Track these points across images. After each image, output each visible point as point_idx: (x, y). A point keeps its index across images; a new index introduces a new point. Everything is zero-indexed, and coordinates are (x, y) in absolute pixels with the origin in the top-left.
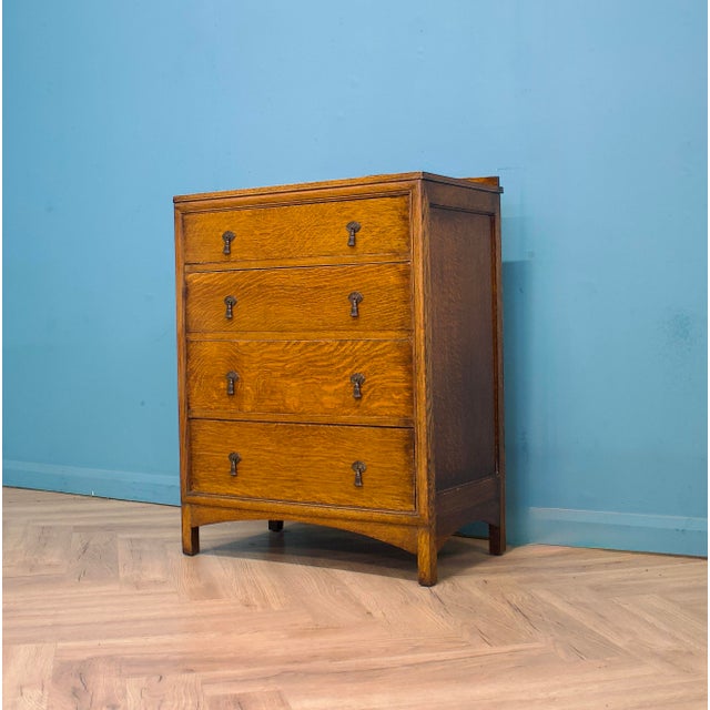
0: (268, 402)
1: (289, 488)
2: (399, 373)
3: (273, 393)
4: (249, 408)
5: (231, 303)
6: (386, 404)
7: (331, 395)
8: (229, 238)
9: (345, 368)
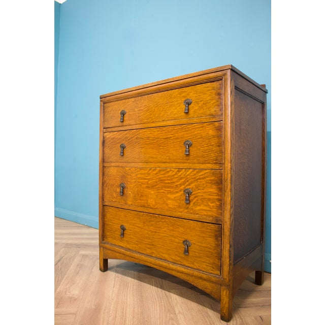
0: (139, 201)
1: (149, 248)
2: (213, 190)
3: (142, 196)
4: (130, 203)
5: (123, 148)
6: (205, 208)
7: (172, 201)
8: (123, 114)
9: (181, 185)
